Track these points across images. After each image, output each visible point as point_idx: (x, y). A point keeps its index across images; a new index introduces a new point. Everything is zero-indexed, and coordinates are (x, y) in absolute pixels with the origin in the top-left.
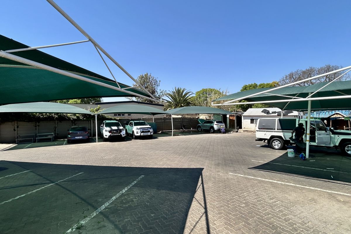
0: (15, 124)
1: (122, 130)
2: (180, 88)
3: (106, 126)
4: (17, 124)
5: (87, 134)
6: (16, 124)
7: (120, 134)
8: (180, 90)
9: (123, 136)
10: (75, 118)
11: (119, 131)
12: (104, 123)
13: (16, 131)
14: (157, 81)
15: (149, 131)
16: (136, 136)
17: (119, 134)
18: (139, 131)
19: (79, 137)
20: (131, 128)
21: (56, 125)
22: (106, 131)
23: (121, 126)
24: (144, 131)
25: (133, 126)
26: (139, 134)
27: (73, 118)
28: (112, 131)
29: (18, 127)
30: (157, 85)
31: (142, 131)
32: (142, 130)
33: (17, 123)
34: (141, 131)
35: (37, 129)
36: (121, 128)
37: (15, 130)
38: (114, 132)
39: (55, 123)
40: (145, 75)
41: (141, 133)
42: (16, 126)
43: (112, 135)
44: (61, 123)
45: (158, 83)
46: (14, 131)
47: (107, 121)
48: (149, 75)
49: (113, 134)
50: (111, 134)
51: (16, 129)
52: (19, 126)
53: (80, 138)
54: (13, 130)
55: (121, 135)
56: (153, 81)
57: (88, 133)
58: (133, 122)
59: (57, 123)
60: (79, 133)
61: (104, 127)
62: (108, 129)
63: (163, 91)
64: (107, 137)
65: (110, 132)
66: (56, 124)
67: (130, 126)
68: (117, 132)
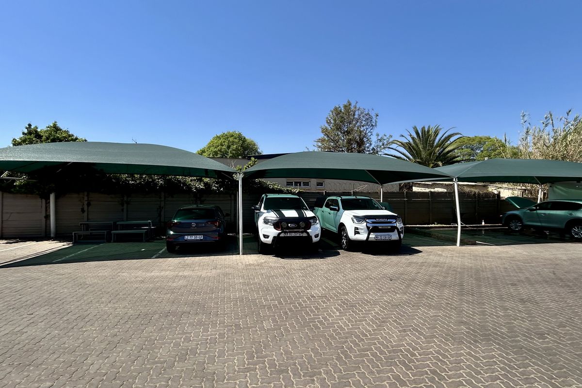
0: (83, 198)
1: (312, 221)
2: (429, 127)
3: (265, 208)
4: (88, 198)
5: (214, 228)
6: (86, 198)
7: (308, 233)
8: (428, 131)
9: (315, 240)
10: (202, 186)
11: (302, 224)
12: (263, 198)
13: (86, 214)
14: (371, 118)
15: (393, 229)
16: (350, 241)
17: (302, 232)
18: (363, 225)
19: (193, 238)
20: (332, 216)
21: (163, 203)
22: (266, 221)
23: (306, 209)
24: (380, 226)
25: (338, 210)
26: (363, 236)
27: (196, 188)
28: (284, 224)
29: (89, 204)
30: (372, 125)
31: (371, 226)
32: (373, 223)
33: (88, 196)
34: (368, 228)
35: (125, 210)
36: (309, 214)
37: (83, 211)
38: (288, 228)
39: (160, 198)
40: (345, 106)
41: (369, 235)
42: (86, 202)
43: (282, 235)
44: (173, 197)
45: (374, 121)
46: (81, 213)
47: (271, 196)
48: (353, 104)
49: (285, 232)
50: (279, 234)
51: (86, 208)
52: (92, 203)
53: (197, 240)
54: (80, 210)
55: (309, 237)
56: (363, 116)
57: (219, 227)
58: (339, 199)
59: (165, 199)
60: (194, 225)
61: (262, 210)
62: (272, 216)
63: (385, 138)
64: (269, 241)
65: (276, 225)
66: (163, 199)
67: (332, 209)
68: (299, 227)
